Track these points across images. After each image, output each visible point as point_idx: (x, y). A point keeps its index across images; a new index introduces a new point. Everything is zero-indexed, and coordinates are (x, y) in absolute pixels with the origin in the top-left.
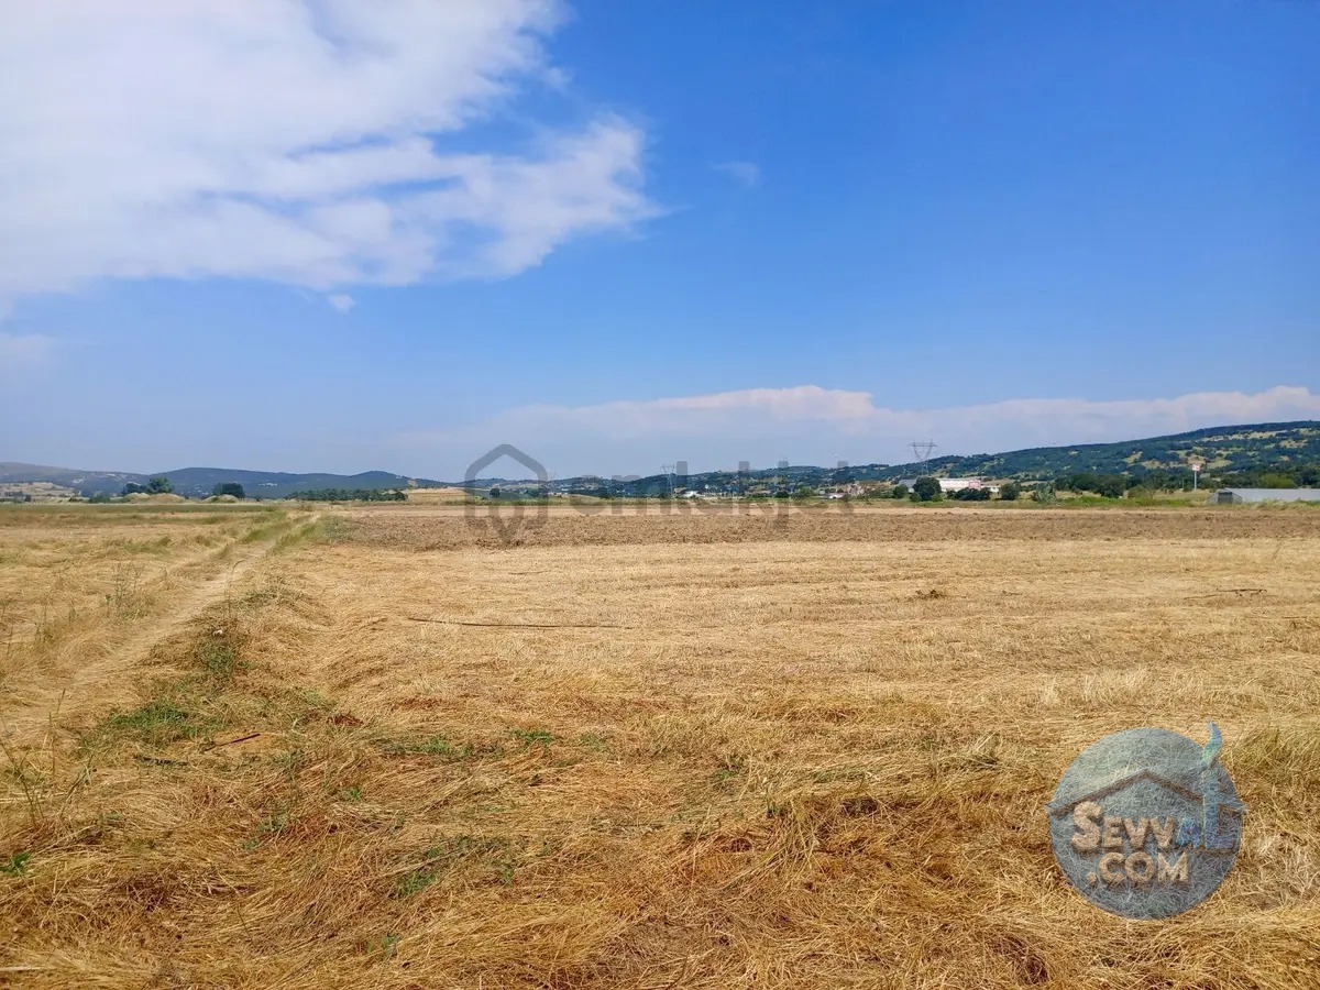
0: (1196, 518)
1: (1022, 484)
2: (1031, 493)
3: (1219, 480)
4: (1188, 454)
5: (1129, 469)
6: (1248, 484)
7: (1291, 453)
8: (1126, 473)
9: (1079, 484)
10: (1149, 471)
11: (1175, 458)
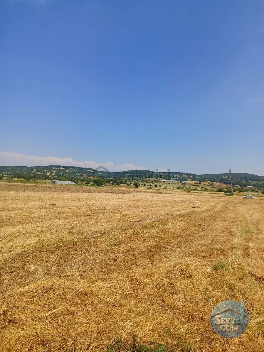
0: (46, 187)
1: (4, 175)
2: (6, 178)
3: (53, 178)
4: (47, 171)
5: (33, 174)
6: (59, 180)
7: (68, 173)
8: (32, 175)
9: (19, 176)
10: (38, 175)
11: (44, 172)
